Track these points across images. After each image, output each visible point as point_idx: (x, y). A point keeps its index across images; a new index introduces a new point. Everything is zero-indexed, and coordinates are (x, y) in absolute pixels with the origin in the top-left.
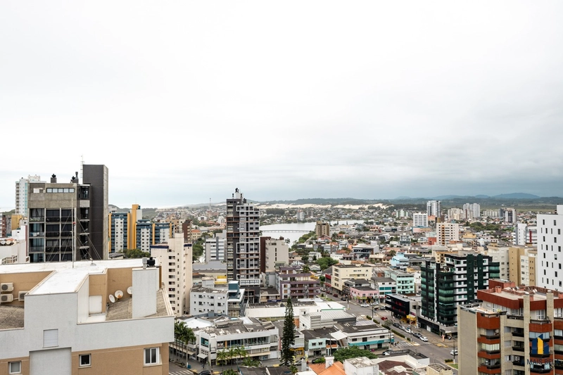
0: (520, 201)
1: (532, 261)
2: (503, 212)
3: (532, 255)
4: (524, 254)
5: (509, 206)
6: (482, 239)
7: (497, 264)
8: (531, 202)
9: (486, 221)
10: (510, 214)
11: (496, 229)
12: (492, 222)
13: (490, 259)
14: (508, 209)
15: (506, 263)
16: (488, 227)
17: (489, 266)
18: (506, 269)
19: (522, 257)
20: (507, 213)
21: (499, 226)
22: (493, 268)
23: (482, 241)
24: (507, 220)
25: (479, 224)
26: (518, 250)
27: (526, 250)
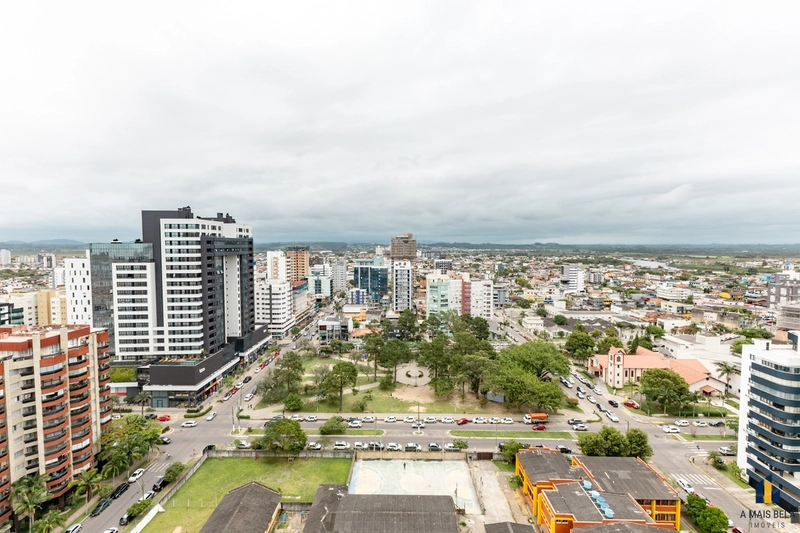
0: (63, 247)
1: (63, 302)
2: (40, 258)
3: (63, 296)
4: (54, 296)
5: (50, 251)
6: (10, 287)
7: (21, 310)
8: (76, 247)
9: (18, 268)
10: (49, 260)
11: (32, 275)
12: (26, 268)
13: (10, 305)
14: (47, 255)
15: (33, 308)
16: (21, 274)
17: (9, 313)
18: (34, 313)
19: (52, 299)
20: (45, 259)
21: (35, 271)
22: (15, 315)
23: (9, 289)
24: (45, 265)
25: (8, 271)
26: (48, 293)
27: (57, 293)
